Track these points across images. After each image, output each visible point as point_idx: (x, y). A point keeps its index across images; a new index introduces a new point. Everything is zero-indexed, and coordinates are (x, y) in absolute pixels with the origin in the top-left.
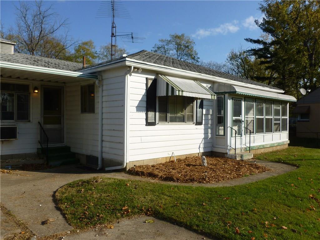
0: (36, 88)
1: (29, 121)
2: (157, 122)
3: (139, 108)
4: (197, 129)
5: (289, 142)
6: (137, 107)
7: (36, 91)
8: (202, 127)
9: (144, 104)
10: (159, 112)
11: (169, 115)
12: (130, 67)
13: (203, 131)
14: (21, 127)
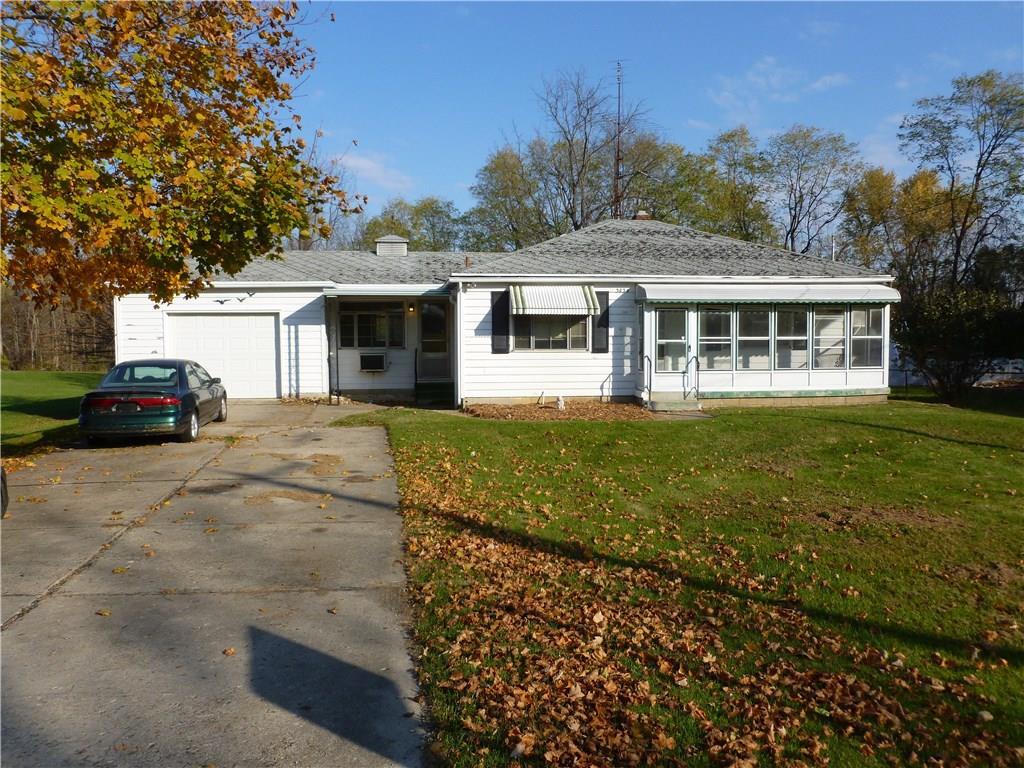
0: (411, 306)
1: (404, 348)
2: (511, 348)
3: (479, 331)
4: (595, 359)
5: (888, 391)
6: (476, 330)
7: (411, 309)
8: (609, 355)
9: (489, 326)
10: (516, 334)
11: (533, 339)
12: (456, 284)
13: (610, 363)
14: (394, 355)
